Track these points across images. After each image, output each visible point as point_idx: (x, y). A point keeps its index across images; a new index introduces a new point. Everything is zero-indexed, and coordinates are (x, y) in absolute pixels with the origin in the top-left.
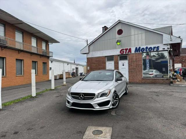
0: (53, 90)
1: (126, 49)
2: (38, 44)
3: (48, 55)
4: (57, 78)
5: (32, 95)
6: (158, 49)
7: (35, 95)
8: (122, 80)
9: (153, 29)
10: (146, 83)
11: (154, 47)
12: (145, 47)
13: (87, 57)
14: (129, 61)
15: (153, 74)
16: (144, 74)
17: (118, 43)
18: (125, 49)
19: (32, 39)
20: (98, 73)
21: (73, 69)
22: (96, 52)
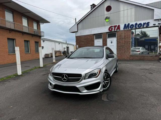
0: (42, 67)
1: (115, 27)
2: (29, 24)
3: (39, 35)
4: (49, 57)
5: (17, 73)
6: (148, 25)
7: (21, 74)
8: (113, 57)
9: (146, 5)
10: (134, 60)
11: (144, 23)
12: (134, 23)
13: (76, 36)
14: (117, 38)
15: (139, 51)
16: (133, 51)
17: (107, 20)
18: (114, 26)
19: (23, 19)
20: (86, 49)
21: (64, 48)
22: (85, 30)
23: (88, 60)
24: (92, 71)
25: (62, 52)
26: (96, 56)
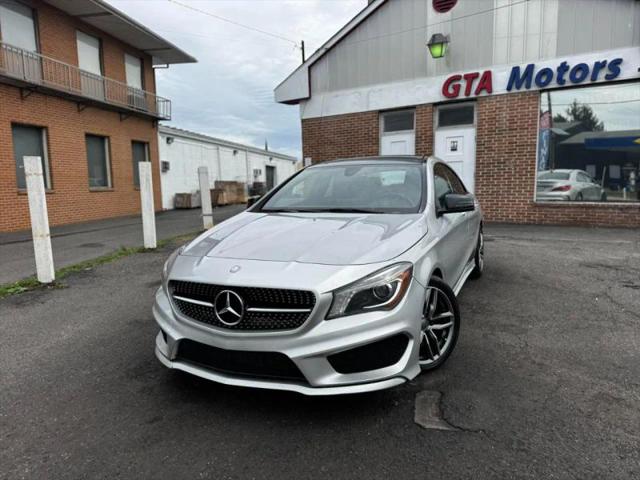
0: (151, 250)
1: (471, 78)
4: (193, 206)
5: (36, 275)
6: (617, 72)
7: (53, 277)
10: (546, 225)
11: (597, 64)
12: (554, 65)
13: (304, 118)
14: (479, 129)
15: (567, 188)
16: (544, 186)
17: (437, 50)
18: (467, 77)
19: (79, 42)
20: (343, 170)
21: (257, 173)
22: (340, 93)
23: (350, 220)
24: (368, 276)
25: (246, 187)
26: (385, 204)
